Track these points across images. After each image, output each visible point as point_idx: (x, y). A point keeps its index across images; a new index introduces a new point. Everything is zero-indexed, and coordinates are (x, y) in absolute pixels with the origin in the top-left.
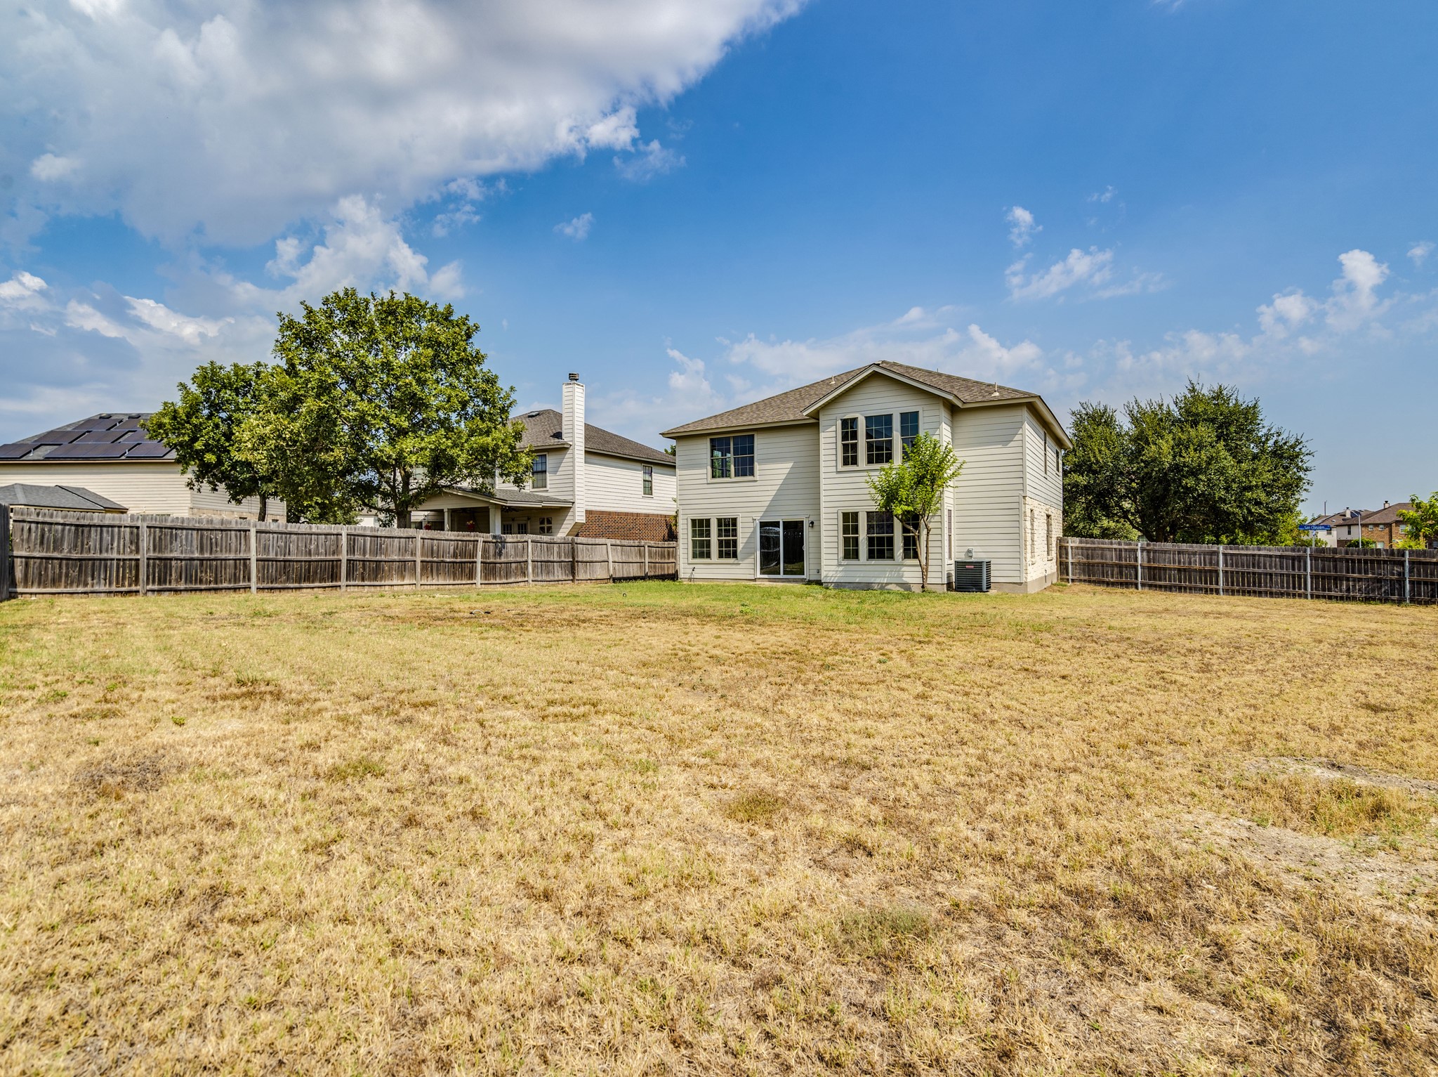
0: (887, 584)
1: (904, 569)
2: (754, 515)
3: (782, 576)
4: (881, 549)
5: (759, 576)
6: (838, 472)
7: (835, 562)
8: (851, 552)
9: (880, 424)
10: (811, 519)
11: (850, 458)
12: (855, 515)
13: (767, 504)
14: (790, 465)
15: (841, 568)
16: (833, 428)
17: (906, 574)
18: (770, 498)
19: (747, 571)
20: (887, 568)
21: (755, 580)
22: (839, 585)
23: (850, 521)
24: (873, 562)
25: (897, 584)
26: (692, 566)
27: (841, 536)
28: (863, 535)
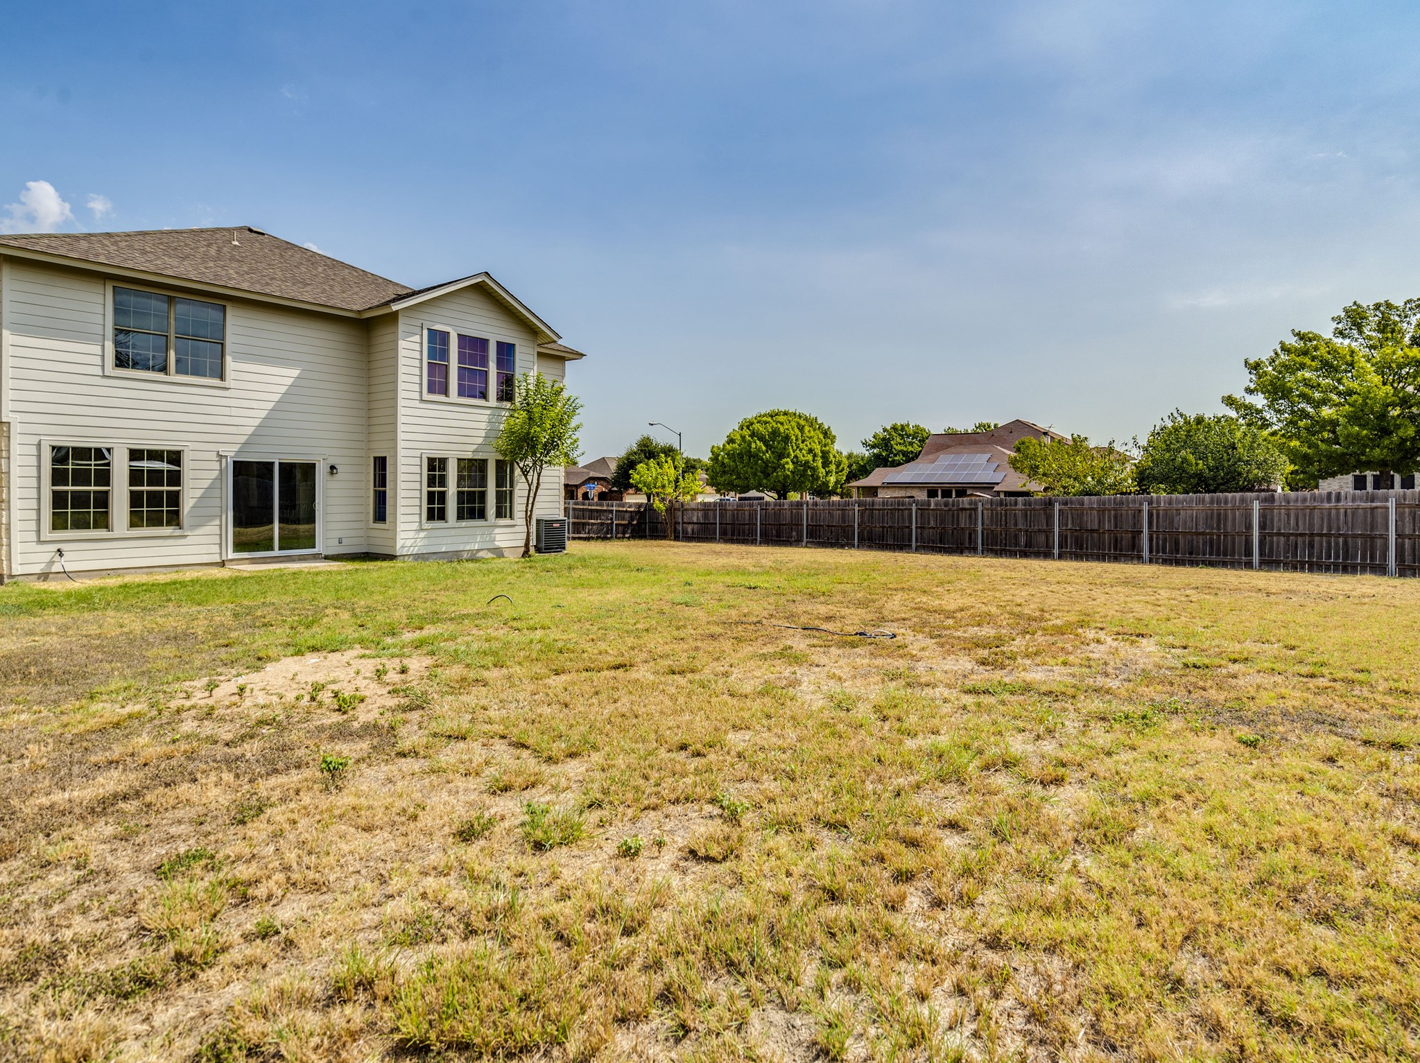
0: (478, 550)
1: (497, 530)
2: (222, 449)
3: (276, 552)
4: (472, 508)
5: (231, 555)
6: (422, 400)
7: (416, 526)
8: (436, 512)
9: (474, 347)
10: (332, 461)
11: (438, 385)
12: (443, 462)
13: (250, 430)
14: (296, 373)
15: (422, 534)
16: (417, 338)
17: (498, 538)
18: (257, 422)
19: (204, 549)
20: (479, 531)
21: (222, 564)
22: (419, 557)
23: (436, 467)
24: (464, 523)
25: (489, 550)
26: (55, 547)
27: (425, 489)
28: (452, 489)
